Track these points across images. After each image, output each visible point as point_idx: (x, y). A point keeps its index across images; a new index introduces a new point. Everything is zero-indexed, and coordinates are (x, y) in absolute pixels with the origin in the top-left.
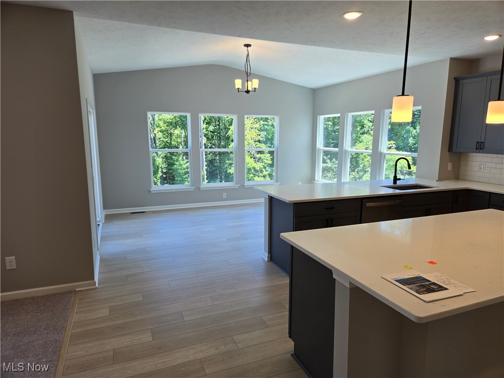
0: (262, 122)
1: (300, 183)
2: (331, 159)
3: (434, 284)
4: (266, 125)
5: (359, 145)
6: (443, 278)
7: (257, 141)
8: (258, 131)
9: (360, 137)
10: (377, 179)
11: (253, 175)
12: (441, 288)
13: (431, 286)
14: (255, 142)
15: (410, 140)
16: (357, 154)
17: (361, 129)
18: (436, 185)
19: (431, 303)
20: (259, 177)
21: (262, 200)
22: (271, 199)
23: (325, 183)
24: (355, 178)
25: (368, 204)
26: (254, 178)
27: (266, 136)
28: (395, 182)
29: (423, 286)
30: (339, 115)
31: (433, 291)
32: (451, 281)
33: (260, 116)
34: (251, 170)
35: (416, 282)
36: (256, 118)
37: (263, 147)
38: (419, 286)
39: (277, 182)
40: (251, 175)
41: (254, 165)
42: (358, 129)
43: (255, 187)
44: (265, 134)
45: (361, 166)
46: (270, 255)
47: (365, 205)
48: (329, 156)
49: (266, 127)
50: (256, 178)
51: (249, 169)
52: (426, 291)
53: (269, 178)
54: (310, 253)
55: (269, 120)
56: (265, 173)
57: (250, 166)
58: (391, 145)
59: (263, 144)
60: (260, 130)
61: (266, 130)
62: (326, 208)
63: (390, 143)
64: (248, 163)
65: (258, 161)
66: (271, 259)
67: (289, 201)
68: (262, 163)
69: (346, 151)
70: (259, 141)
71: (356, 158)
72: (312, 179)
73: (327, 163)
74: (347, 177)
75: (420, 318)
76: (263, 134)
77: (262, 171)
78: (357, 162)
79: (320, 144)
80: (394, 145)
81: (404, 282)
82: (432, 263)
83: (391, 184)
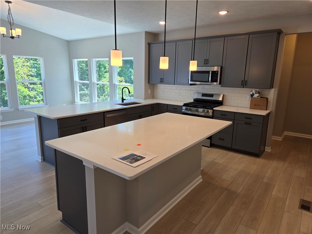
0: (32, 61)
1: (64, 105)
2: (87, 88)
3: (139, 156)
4: (36, 64)
5: (104, 80)
6: (144, 152)
7: (30, 76)
8: (29, 68)
9: (104, 75)
10: (114, 100)
11: (29, 101)
12: (142, 158)
13: (138, 158)
14: (28, 76)
15: (132, 77)
16: (103, 85)
17: (104, 69)
18: (144, 102)
19: (137, 167)
20: (34, 102)
21: (33, 119)
22: (40, 118)
23: (82, 104)
24: (103, 99)
25: (108, 116)
26: (30, 103)
27: (36, 72)
28: (123, 102)
29: (133, 159)
30: (87, 60)
31: (138, 160)
32: (147, 153)
33: (30, 57)
34: (26, 97)
35: (130, 157)
36: (27, 58)
37: (35, 80)
38: (131, 159)
39: (47, 105)
40: (27, 101)
41: (28, 93)
42: (103, 69)
43: (25, 110)
44: (36, 70)
45: (106, 92)
46: (43, 157)
47: (106, 116)
48: (86, 86)
49: (36, 65)
50: (31, 103)
51: (24, 96)
52: (135, 161)
53: (42, 103)
54: (67, 152)
55: (38, 61)
56: (38, 99)
57: (24, 94)
58: (122, 80)
59: (35, 78)
60: (32, 67)
61: (36, 68)
62: (81, 120)
63: (121, 78)
64: (23, 92)
65: (32, 90)
66: (44, 160)
67: (54, 118)
68: (36, 91)
69: (94, 83)
70: (32, 76)
71: (103, 87)
72: (73, 102)
73: (85, 91)
74: (96, 99)
75: (131, 177)
76: (34, 70)
77: (36, 98)
78: (104, 90)
79: (76, 78)
80: (124, 80)
81: (124, 159)
82: (139, 145)
83: (121, 102)
